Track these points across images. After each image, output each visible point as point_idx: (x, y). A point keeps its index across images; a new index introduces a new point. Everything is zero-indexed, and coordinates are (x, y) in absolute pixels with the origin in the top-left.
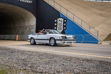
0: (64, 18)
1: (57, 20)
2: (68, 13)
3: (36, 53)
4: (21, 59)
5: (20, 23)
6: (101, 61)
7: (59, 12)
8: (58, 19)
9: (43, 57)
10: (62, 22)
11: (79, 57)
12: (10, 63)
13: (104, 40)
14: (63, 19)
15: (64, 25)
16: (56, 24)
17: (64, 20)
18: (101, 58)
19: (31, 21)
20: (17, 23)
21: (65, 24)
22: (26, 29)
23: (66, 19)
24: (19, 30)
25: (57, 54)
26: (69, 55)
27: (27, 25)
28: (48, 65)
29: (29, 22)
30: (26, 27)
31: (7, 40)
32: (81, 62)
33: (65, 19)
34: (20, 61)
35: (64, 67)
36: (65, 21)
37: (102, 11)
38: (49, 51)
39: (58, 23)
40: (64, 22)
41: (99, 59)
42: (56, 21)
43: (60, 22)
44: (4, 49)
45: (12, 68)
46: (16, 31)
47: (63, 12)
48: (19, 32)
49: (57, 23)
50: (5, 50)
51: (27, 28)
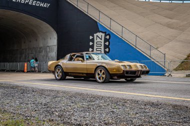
0: (105, 33)
1: (93, 36)
2: (113, 23)
3: (64, 92)
4: (41, 104)
5: (30, 41)
6: (176, 106)
7: (97, 22)
8: (95, 35)
9: (77, 100)
10: (101, 39)
11: (138, 99)
12: (24, 110)
13: (176, 70)
14: (103, 35)
15: (105, 45)
16: (91, 44)
17: (106, 36)
18: (176, 101)
19: (49, 39)
20: (24, 43)
21: (107, 43)
22: (40, 52)
23: (109, 35)
24: (28, 54)
25: (99, 94)
26: (120, 97)
27: (41, 45)
28: (88, 114)
29: (45, 39)
30: (40, 48)
31: (8, 71)
32: (143, 107)
33: (107, 33)
34: (40, 107)
35: (115, 115)
36: (108, 37)
37: (171, 19)
38: (85, 90)
39: (95, 41)
40: (105, 39)
41: (171, 103)
42: (91, 37)
43: (99, 40)
44: (8, 88)
45: (28, 118)
46: (24, 56)
47: (103, 21)
48: (28, 57)
49: (93, 42)
50: (10, 90)
51: (42, 51)
